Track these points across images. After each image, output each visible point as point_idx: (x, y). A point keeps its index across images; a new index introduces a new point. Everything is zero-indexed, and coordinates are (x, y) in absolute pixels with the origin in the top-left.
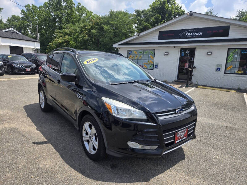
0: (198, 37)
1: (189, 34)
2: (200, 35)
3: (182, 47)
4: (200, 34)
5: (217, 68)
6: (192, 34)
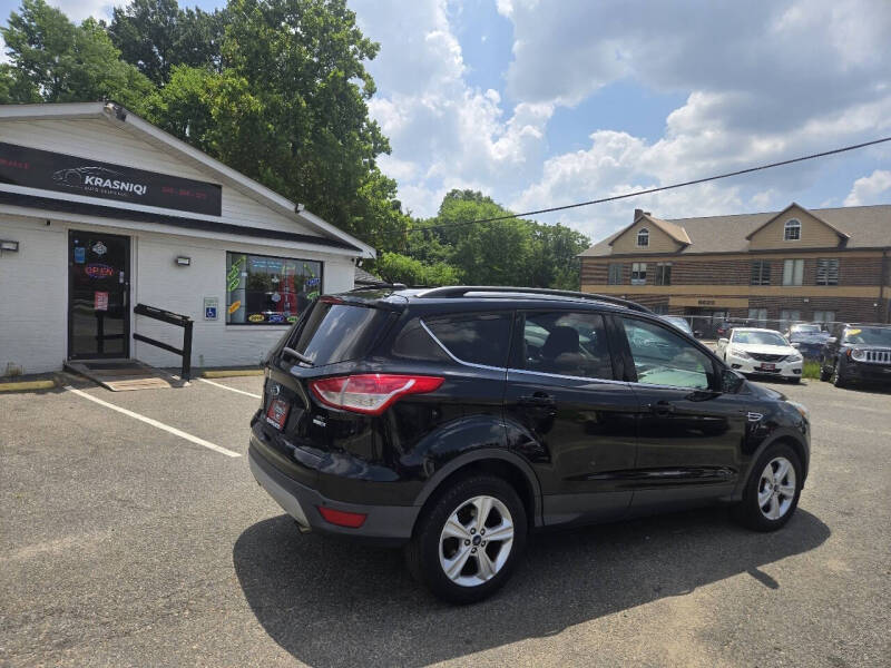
0: (133, 198)
1: (99, 182)
2: (139, 192)
3: (75, 228)
4: (138, 189)
5: (208, 309)
6: (108, 183)
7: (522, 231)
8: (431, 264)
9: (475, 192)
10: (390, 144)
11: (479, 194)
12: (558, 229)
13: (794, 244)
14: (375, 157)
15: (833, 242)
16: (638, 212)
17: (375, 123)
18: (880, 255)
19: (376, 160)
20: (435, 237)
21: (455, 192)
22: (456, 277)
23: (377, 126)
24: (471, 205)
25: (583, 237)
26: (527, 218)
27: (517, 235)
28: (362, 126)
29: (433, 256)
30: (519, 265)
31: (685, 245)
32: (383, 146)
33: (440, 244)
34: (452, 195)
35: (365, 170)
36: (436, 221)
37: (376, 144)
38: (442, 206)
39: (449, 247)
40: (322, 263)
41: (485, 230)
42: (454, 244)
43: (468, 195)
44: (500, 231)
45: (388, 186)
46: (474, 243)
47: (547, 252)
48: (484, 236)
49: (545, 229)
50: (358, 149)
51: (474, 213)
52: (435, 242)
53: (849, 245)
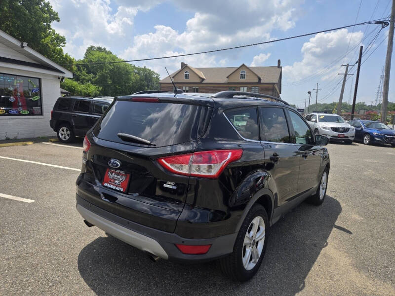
7: (129, 69)
8: (83, 83)
9: (103, 48)
10: (59, 16)
11: (105, 49)
12: (145, 70)
13: (243, 80)
14: (50, 22)
15: (256, 81)
16: (183, 64)
17: (49, 3)
18: (271, 86)
19: (51, 24)
20: (84, 69)
21: (92, 47)
22: (98, 91)
23: (50, 5)
24: (102, 54)
25: (156, 74)
26: (130, 63)
27: (127, 71)
28: (41, 4)
29: (84, 79)
30: (129, 86)
31: (203, 79)
32: (54, 17)
33: (87, 73)
34: (91, 49)
35: (45, 29)
36: (83, 61)
37: (50, 15)
38: (86, 54)
39: (92, 75)
40: (40, 79)
41: (111, 67)
42: (95, 74)
43: (99, 49)
44: (119, 68)
45: (61, 40)
46: (106, 73)
47: (141, 80)
48: (111, 71)
49: (139, 69)
50: (40, 17)
51: (105, 58)
52: (84, 72)
53: (262, 82)
